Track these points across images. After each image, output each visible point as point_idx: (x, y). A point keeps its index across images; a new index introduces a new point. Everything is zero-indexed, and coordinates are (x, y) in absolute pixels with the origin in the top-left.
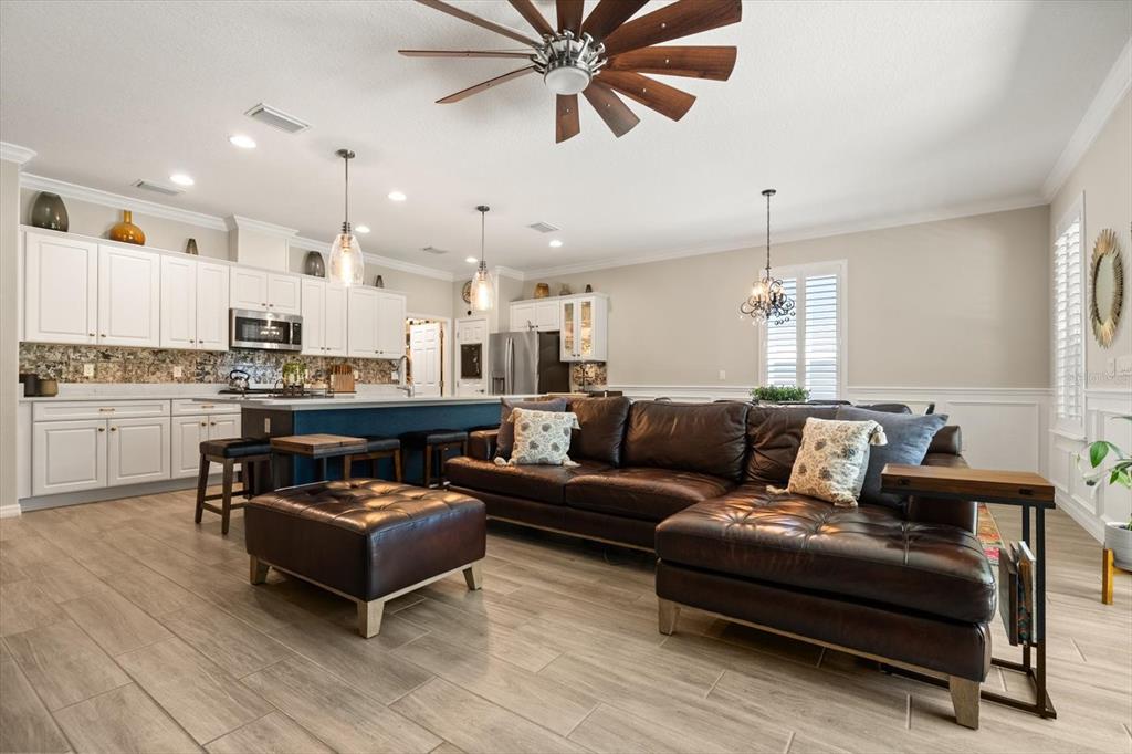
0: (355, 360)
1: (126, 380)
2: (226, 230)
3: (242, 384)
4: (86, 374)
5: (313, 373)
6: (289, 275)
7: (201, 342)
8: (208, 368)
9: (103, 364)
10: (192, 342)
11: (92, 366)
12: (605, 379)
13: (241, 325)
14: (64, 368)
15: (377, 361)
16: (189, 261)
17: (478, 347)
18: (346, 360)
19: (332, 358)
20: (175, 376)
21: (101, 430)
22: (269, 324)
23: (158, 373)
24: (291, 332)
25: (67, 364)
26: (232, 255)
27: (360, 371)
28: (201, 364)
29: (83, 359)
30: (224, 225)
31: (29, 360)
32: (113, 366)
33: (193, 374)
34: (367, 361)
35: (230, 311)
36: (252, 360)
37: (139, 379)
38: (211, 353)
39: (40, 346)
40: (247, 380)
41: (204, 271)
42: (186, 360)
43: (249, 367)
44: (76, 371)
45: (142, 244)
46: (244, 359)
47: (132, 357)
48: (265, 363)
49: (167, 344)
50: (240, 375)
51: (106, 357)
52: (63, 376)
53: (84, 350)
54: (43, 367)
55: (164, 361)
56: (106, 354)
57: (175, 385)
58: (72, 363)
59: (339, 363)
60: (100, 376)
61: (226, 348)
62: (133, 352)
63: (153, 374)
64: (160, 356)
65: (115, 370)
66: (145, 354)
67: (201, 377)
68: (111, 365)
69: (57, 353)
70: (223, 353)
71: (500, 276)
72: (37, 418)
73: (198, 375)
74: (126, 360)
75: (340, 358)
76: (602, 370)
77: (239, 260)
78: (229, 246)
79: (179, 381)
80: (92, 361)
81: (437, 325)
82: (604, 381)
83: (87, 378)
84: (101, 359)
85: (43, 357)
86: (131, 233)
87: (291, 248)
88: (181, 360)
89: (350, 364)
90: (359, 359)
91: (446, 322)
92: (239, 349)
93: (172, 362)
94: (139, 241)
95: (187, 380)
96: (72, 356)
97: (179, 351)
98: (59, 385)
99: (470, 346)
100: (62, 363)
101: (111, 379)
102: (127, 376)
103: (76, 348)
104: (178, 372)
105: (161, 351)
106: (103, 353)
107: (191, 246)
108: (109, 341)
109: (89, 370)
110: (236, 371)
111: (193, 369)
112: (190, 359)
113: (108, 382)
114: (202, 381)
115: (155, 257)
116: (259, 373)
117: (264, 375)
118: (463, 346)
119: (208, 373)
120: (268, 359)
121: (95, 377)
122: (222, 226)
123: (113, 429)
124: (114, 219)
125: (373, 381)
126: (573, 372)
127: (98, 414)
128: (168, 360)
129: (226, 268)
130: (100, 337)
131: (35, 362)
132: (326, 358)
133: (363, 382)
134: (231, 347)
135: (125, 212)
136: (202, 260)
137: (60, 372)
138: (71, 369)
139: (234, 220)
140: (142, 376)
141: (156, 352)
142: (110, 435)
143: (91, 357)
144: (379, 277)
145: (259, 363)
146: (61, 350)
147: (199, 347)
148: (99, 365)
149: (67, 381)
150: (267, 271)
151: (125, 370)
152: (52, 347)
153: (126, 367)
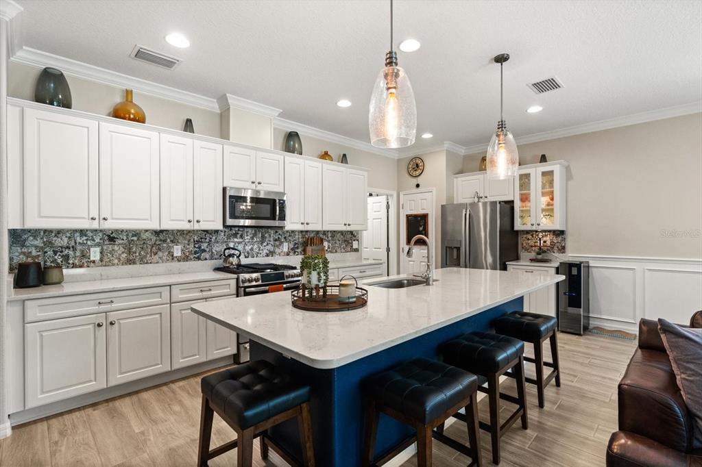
0: (325, 233)
1: (130, 262)
2: (218, 111)
3: (234, 260)
4: (92, 258)
5: (292, 246)
6: (273, 153)
7: (198, 221)
8: (204, 246)
9: (108, 247)
10: (190, 221)
11: (98, 249)
12: (564, 248)
13: (232, 203)
14: (71, 253)
15: (342, 233)
16: (186, 139)
17: (424, 217)
18: (318, 232)
19: (307, 232)
20: (175, 255)
21: (99, 325)
22: (249, 200)
23: (160, 254)
24: (278, 208)
25: (74, 249)
26: (224, 133)
27: (329, 241)
28: (198, 242)
29: (89, 243)
30: (217, 106)
31: (36, 247)
32: (118, 249)
33: (190, 252)
34: (334, 233)
35: (224, 189)
36: (242, 237)
37: (143, 261)
38: (206, 231)
39: (47, 232)
40: (238, 257)
41: (201, 148)
42: (185, 239)
43: (239, 243)
44: (83, 256)
45: (144, 122)
46: (235, 235)
47: (135, 238)
48: (252, 238)
49: (167, 225)
50: (232, 252)
51: (112, 239)
52: (71, 262)
53: (90, 234)
54: (50, 253)
55: (165, 241)
56: (112, 237)
57: (176, 265)
58: (79, 247)
59: (312, 235)
60: (106, 259)
61: (220, 227)
62: (136, 233)
63: (155, 254)
64: (161, 237)
65: (120, 252)
66: (148, 234)
67: (198, 255)
68: (116, 248)
69: (64, 238)
70: (217, 232)
71: (447, 150)
72: (28, 319)
73: (196, 253)
74: (130, 242)
75: (313, 231)
76: (560, 239)
77: (231, 139)
78: (222, 125)
79: (179, 261)
80: (98, 245)
81: (384, 198)
82: (562, 249)
83: (94, 262)
84: (107, 242)
85: (50, 243)
86: (133, 111)
87: (274, 129)
88: (181, 239)
89: (321, 236)
90: (328, 231)
91: (392, 196)
92: (231, 227)
93: (172, 241)
94: (140, 119)
95: (185, 258)
96: (78, 240)
97: (178, 231)
98: (65, 271)
99: (416, 216)
100: (68, 248)
101: (116, 261)
102: (131, 258)
103: (82, 232)
104: (177, 251)
105: (162, 231)
106: (109, 236)
107: (188, 126)
108: (110, 225)
109: (95, 254)
110: (229, 248)
111: (191, 247)
112: (188, 237)
113: (113, 265)
114: (199, 258)
115: (154, 135)
116: (248, 248)
117: (252, 249)
118: (408, 216)
119: (204, 251)
120: (255, 235)
121: (101, 260)
122: (214, 106)
123: (112, 324)
124: (118, 99)
125: (339, 250)
126: (522, 240)
127: (96, 308)
128: (168, 240)
129: (219, 147)
130: (102, 221)
131: (42, 248)
132: (302, 232)
133: (331, 252)
134: (225, 226)
135: (127, 91)
136: (198, 139)
137: (66, 258)
138: (78, 254)
139: (227, 99)
140: (145, 257)
141: (158, 233)
142: (109, 330)
143: (97, 240)
144: (344, 155)
145: (247, 238)
146: (68, 235)
147: (197, 227)
148: (105, 248)
149: (74, 266)
150: (256, 149)
151: (130, 252)
152: (59, 232)
153: (130, 249)
